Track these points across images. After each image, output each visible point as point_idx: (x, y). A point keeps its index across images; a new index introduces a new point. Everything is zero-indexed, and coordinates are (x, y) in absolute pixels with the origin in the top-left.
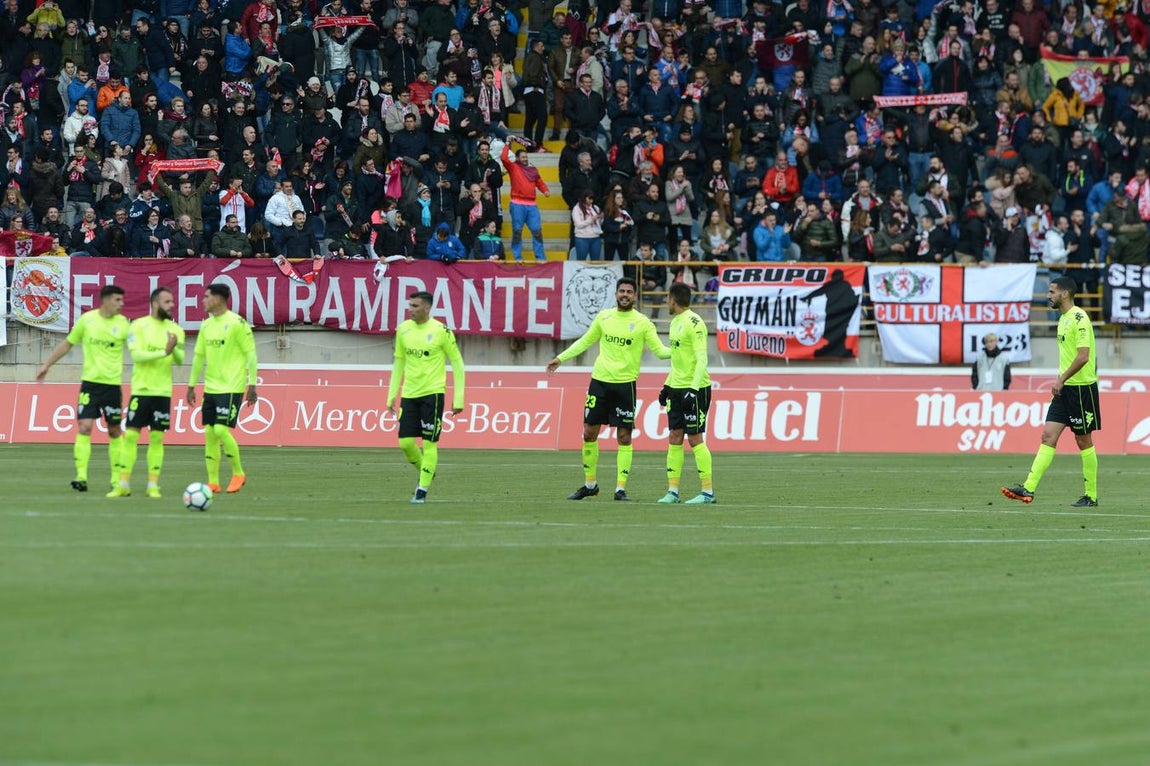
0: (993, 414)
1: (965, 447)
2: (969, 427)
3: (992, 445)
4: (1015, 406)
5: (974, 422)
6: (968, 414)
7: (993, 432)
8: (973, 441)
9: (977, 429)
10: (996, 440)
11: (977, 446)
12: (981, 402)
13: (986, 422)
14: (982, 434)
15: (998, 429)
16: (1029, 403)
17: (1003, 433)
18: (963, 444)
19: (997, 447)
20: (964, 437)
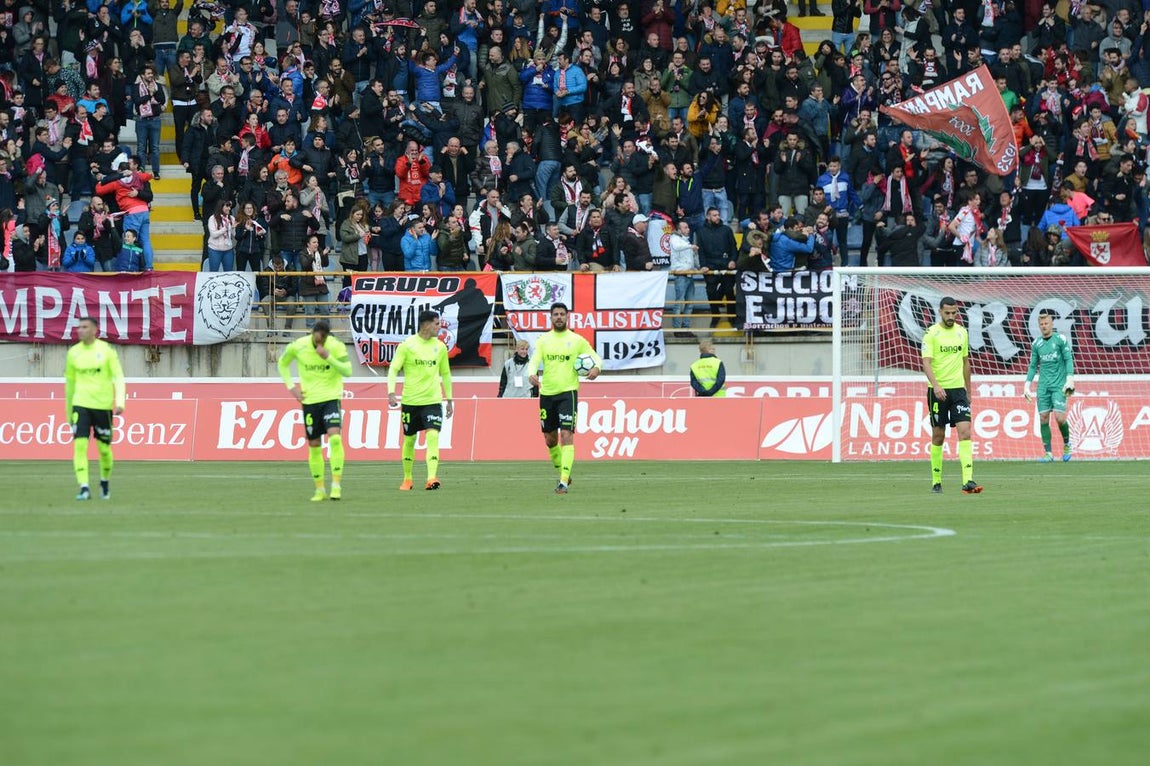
0: (626, 420)
1: (598, 455)
2: (602, 434)
3: (626, 452)
4: (648, 413)
5: (607, 429)
6: (601, 421)
7: (627, 439)
8: (607, 449)
9: (610, 436)
10: (629, 447)
11: (611, 453)
12: (614, 409)
13: (619, 429)
14: (616, 441)
15: (632, 436)
16: (662, 410)
17: (636, 440)
18: (597, 451)
19: (630, 454)
20: (597, 444)
